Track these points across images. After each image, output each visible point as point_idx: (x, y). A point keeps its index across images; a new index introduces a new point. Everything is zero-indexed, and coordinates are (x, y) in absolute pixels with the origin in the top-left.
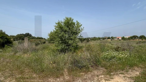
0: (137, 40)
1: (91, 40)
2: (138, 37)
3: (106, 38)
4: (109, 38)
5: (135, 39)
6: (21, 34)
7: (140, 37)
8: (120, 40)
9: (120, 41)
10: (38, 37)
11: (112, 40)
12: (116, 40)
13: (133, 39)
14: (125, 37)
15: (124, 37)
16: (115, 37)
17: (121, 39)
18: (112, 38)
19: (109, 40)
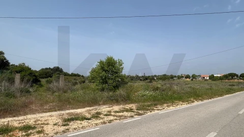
0: (236, 80)
1: (157, 79)
2: (237, 76)
3: (182, 77)
4: (188, 77)
5: (232, 78)
6: (47, 69)
7: (240, 76)
8: (206, 80)
9: (206, 82)
10: (72, 74)
11: (192, 80)
12: (199, 81)
13: (229, 80)
14: (215, 76)
15: (213, 75)
16: (199, 76)
17: (208, 78)
18: (194, 77)
19: (188, 79)
